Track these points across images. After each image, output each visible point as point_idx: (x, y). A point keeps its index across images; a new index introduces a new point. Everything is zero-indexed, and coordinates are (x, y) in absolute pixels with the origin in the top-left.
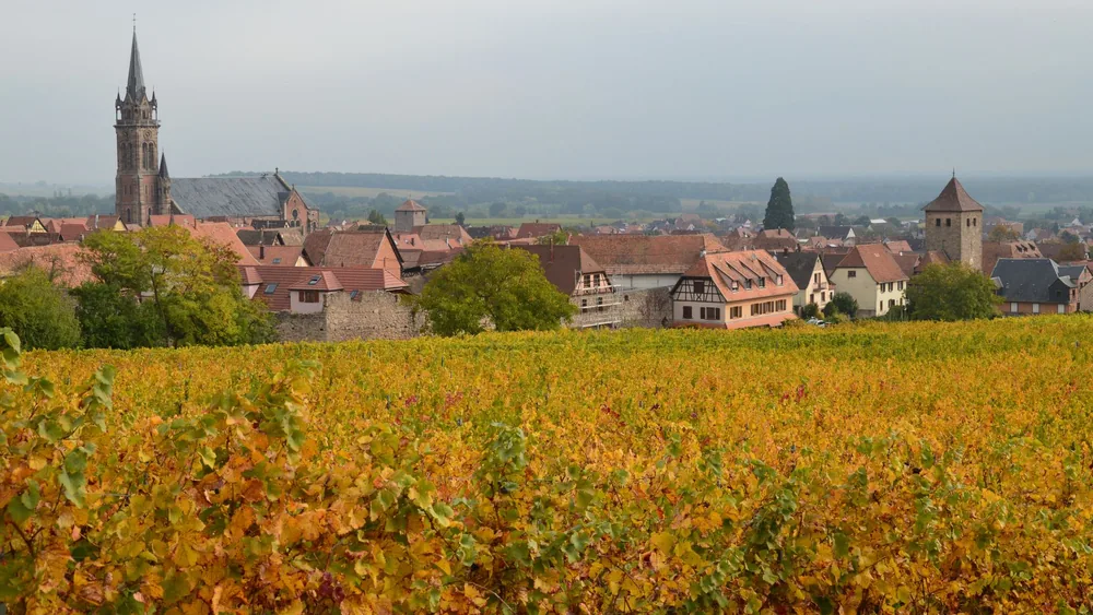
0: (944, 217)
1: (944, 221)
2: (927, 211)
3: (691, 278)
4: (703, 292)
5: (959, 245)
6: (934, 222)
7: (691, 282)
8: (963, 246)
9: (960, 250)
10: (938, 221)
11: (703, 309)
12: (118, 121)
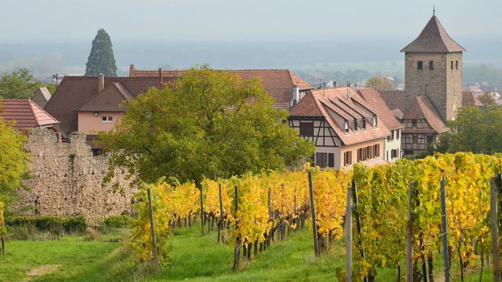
0: (426, 60)
1: (426, 64)
2: (407, 53)
3: (296, 118)
4: (311, 134)
5: (445, 90)
6: (415, 65)
7: (296, 123)
8: (448, 91)
9: (445, 96)
10: (420, 64)
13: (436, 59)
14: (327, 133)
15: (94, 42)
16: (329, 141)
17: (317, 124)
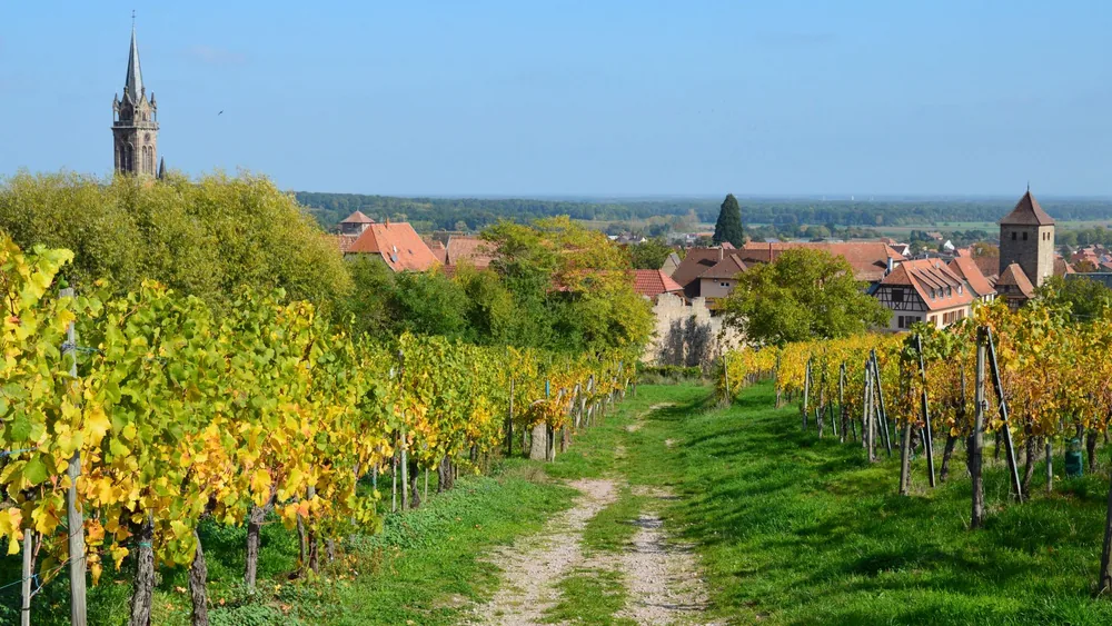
0: (1020, 231)
1: (1020, 235)
2: (1002, 226)
3: (889, 286)
4: (902, 300)
5: (1037, 259)
6: (1010, 236)
7: (889, 290)
8: (1039, 261)
9: (1036, 264)
10: (1014, 234)
11: (901, 318)
12: (116, 123)
13: (1030, 230)
14: (915, 299)
15: (723, 206)
16: (917, 306)
17: (906, 291)
